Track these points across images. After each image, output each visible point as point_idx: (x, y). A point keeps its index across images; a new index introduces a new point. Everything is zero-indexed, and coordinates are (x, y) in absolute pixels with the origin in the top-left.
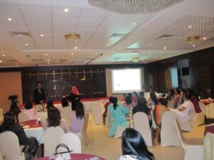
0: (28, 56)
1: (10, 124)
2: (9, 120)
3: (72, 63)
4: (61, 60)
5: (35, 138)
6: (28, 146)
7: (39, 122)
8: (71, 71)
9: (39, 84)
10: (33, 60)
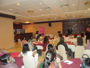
0: (66, 15)
1: (62, 42)
2: (62, 40)
3: (85, 17)
4: (80, 16)
5: (71, 49)
6: (68, 52)
7: (72, 43)
8: (84, 21)
9: (70, 27)
10: (67, 17)
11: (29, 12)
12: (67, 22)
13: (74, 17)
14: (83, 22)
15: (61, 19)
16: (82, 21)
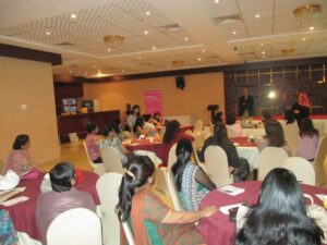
0: (235, 49)
3: (302, 54)
4: (284, 51)
7: (252, 141)
8: (301, 68)
9: (245, 90)
10: (240, 55)
11: (107, 39)
12: (239, 72)
13: (264, 56)
14: (297, 71)
15: (219, 64)
16: (294, 67)
